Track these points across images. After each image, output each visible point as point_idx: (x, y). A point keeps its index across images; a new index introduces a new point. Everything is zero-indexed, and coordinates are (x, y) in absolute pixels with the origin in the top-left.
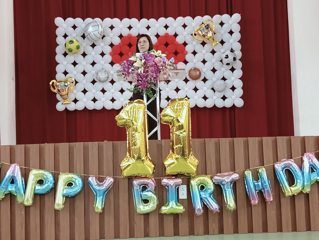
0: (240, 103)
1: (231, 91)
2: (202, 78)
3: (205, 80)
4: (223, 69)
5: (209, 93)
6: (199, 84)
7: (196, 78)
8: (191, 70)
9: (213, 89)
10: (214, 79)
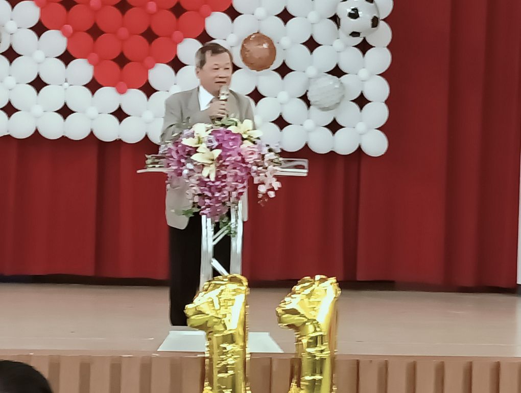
0: (377, 145)
1: (355, 107)
2: (277, 64)
3: (284, 70)
4: (338, 44)
5: (293, 110)
6: (267, 80)
7: (259, 65)
8: (247, 40)
9: (305, 98)
10: (311, 71)
